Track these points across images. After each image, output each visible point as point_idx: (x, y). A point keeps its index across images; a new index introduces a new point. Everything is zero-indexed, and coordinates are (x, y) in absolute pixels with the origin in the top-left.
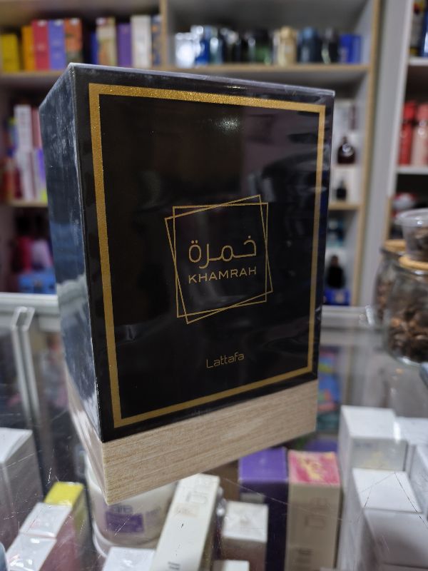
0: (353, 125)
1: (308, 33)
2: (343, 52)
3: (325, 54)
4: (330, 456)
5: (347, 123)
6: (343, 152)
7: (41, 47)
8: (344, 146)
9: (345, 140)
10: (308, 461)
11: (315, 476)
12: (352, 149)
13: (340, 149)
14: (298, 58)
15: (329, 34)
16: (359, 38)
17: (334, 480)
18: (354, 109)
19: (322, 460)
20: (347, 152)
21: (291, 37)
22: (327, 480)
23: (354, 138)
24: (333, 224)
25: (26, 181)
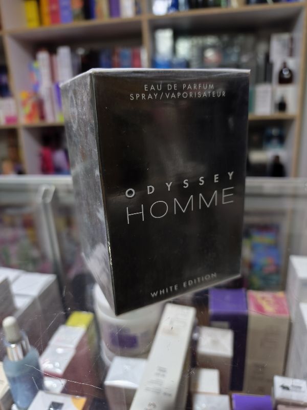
0: (291, 53)
4: (280, 294)
5: (286, 51)
6: (283, 74)
7: (54, 7)
8: (284, 70)
9: (285, 65)
10: (263, 298)
11: (269, 309)
12: (290, 72)
13: (281, 73)
17: (284, 312)
18: (292, 40)
19: (275, 298)
20: (286, 74)
22: (279, 312)
23: (292, 63)
24: (275, 131)
25: (48, 108)
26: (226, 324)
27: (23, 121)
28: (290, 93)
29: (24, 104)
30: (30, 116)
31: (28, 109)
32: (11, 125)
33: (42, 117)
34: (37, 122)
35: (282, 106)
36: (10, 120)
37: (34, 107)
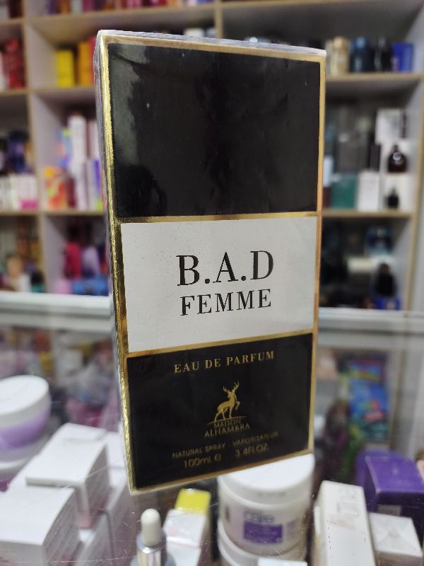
0: (404, 134)
1: (361, 43)
2: (395, 61)
3: (377, 63)
5: (397, 132)
6: (394, 160)
8: (395, 154)
9: (396, 149)
12: (403, 157)
13: (391, 158)
14: (351, 68)
15: (382, 43)
16: (411, 47)
18: (405, 118)
20: (397, 159)
21: (344, 48)
23: (405, 147)
24: (380, 232)
25: (80, 190)
26: (398, 509)
27: (46, 207)
28: (404, 185)
29: (48, 184)
30: (55, 200)
31: (53, 191)
32: (29, 211)
33: (72, 202)
34: (64, 209)
35: (393, 201)
36: (26, 204)
37: (61, 188)
